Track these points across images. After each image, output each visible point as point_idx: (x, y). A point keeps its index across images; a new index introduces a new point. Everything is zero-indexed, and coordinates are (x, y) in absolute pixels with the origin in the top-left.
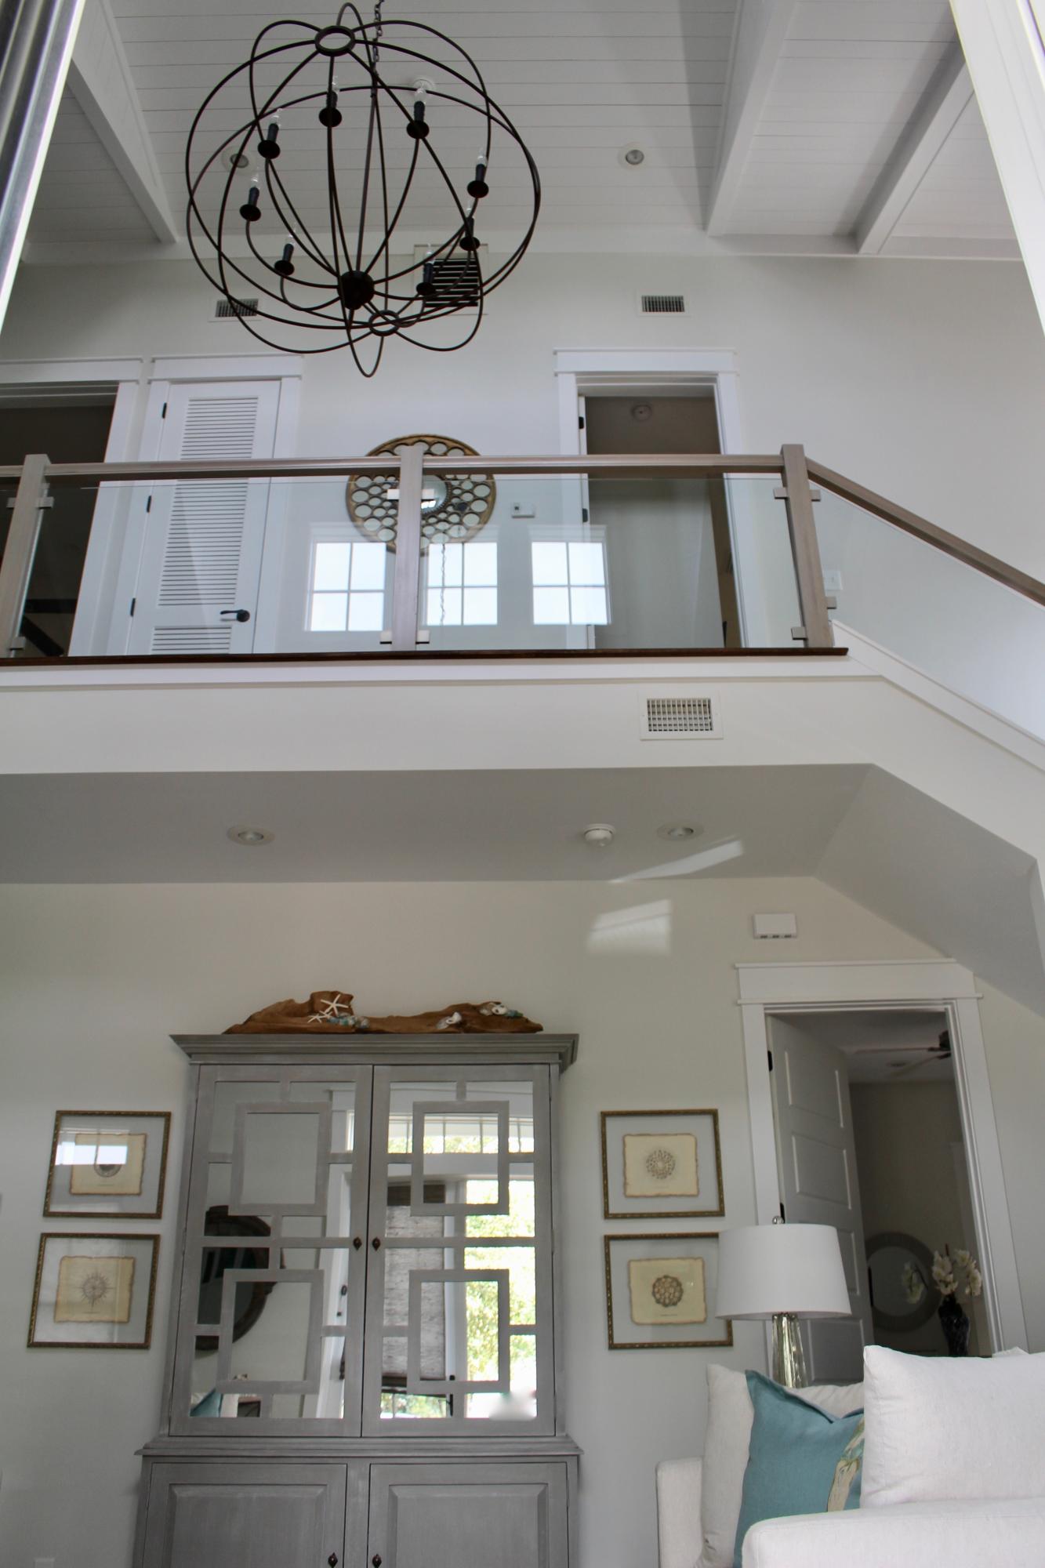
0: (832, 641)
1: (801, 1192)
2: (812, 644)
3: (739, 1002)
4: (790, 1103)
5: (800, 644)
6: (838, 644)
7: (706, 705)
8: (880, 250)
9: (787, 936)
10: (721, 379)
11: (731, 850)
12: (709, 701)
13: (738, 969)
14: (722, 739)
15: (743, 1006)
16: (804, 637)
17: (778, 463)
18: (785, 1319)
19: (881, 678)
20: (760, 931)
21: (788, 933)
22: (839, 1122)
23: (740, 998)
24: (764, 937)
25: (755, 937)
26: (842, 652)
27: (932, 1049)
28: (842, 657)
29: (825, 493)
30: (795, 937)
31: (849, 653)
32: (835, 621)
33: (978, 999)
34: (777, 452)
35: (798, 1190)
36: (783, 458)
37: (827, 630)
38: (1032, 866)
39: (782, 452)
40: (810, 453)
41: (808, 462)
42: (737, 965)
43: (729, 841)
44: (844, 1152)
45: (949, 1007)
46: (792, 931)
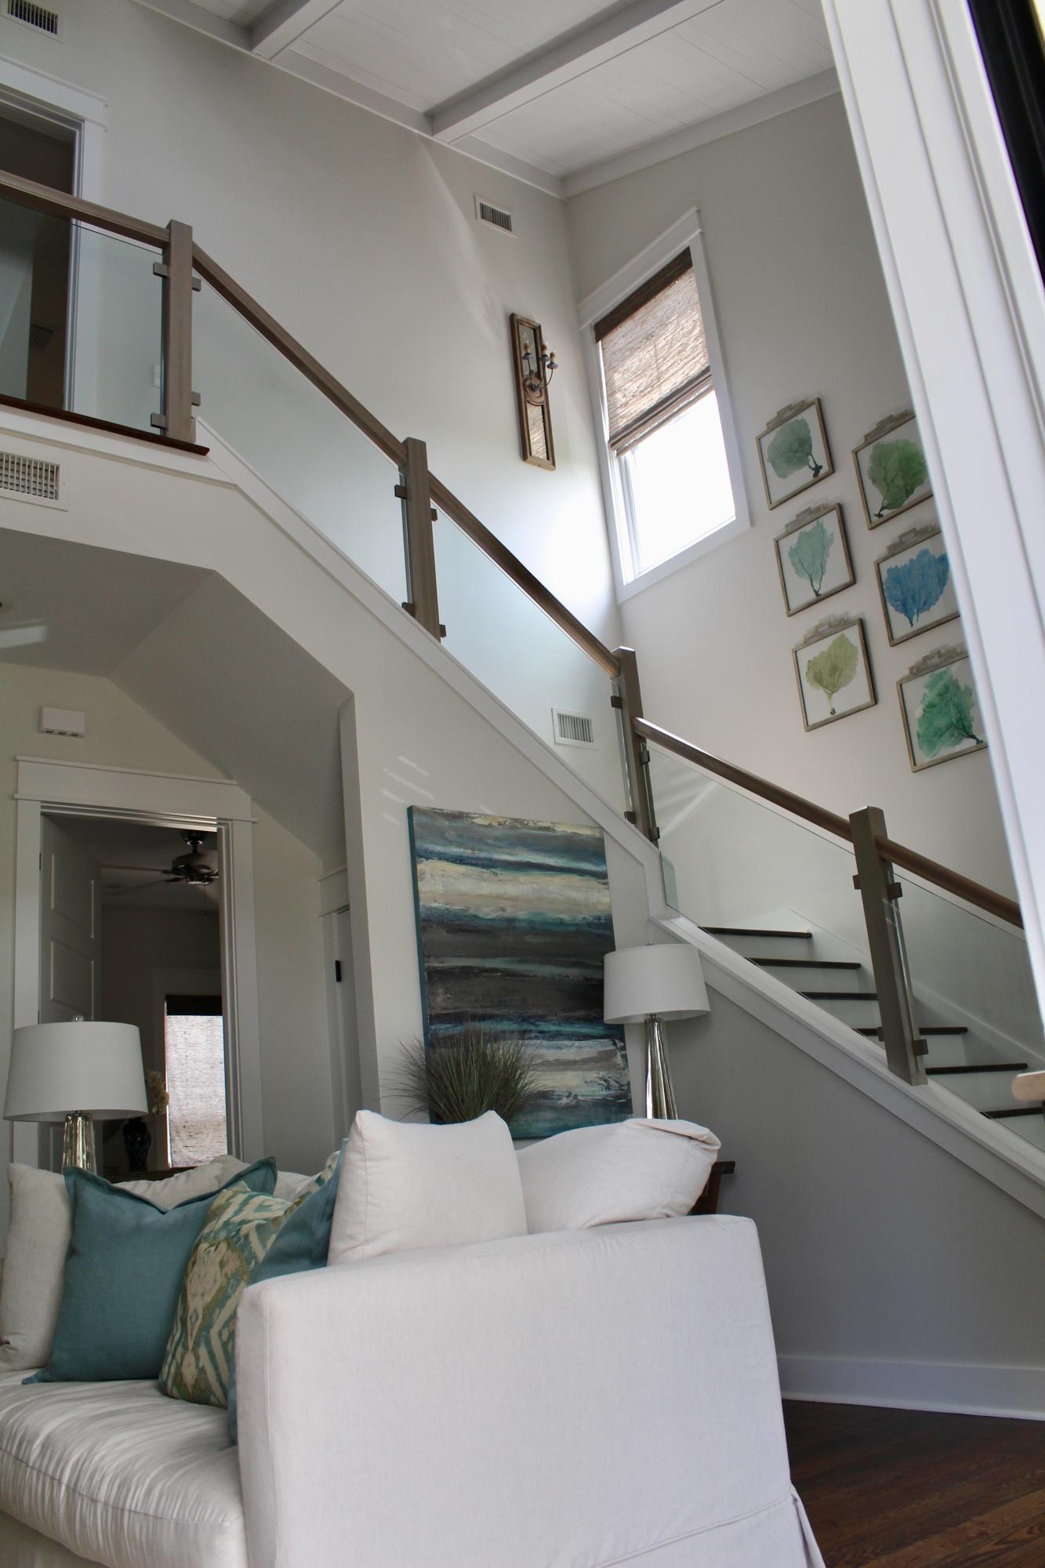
0: (193, 436)
1: (54, 999)
2: (170, 434)
3: (16, 796)
4: (52, 907)
5: (157, 431)
6: (200, 441)
7: (54, 471)
8: (272, 58)
9: (75, 735)
10: (87, 126)
11: (33, 634)
12: (58, 468)
13: (17, 761)
14: (66, 511)
15: (19, 801)
16: (163, 426)
17: (164, 238)
18: (80, 1119)
19: (235, 487)
20: (47, 726)
21: (75, 731)
22: (90, 933)
23: (17, 792)
24: (50, 732)
25: (40, 731)
26: (202, 451)
27: (165, 872)
28: (201, 456)
29: (205, 285)
30: (82, 737)
31: (209, 454)
32: (199, 418)
33: (254, 823)
34: (164, 225)
35: (52, 997)
36: (170, 234)
37: (189, 423)
38: (349, 698)
39: (169, 226)
40: (197, 238)
41: (195, 247)
42: (18, 758)
43: (31, 625)
44: (92, 962)
45: (223, 827)
46: (80, 730)
